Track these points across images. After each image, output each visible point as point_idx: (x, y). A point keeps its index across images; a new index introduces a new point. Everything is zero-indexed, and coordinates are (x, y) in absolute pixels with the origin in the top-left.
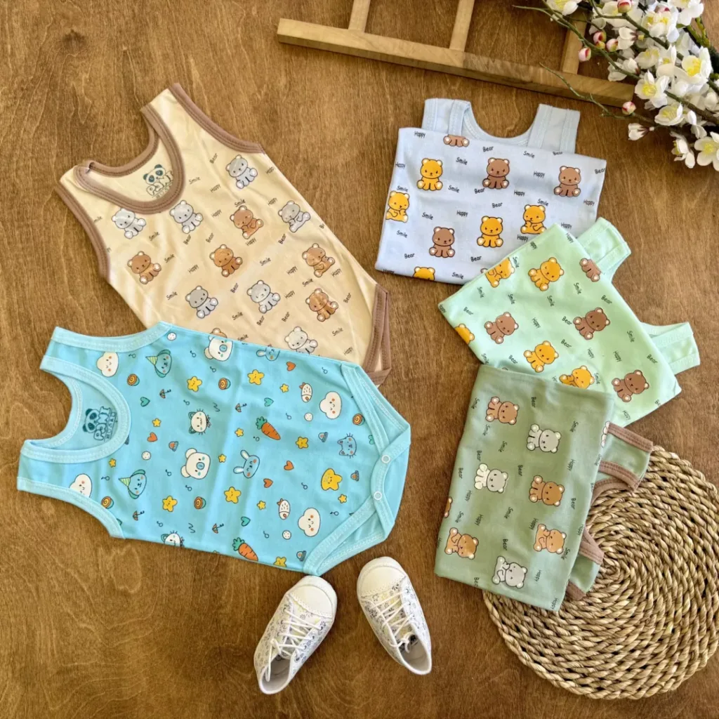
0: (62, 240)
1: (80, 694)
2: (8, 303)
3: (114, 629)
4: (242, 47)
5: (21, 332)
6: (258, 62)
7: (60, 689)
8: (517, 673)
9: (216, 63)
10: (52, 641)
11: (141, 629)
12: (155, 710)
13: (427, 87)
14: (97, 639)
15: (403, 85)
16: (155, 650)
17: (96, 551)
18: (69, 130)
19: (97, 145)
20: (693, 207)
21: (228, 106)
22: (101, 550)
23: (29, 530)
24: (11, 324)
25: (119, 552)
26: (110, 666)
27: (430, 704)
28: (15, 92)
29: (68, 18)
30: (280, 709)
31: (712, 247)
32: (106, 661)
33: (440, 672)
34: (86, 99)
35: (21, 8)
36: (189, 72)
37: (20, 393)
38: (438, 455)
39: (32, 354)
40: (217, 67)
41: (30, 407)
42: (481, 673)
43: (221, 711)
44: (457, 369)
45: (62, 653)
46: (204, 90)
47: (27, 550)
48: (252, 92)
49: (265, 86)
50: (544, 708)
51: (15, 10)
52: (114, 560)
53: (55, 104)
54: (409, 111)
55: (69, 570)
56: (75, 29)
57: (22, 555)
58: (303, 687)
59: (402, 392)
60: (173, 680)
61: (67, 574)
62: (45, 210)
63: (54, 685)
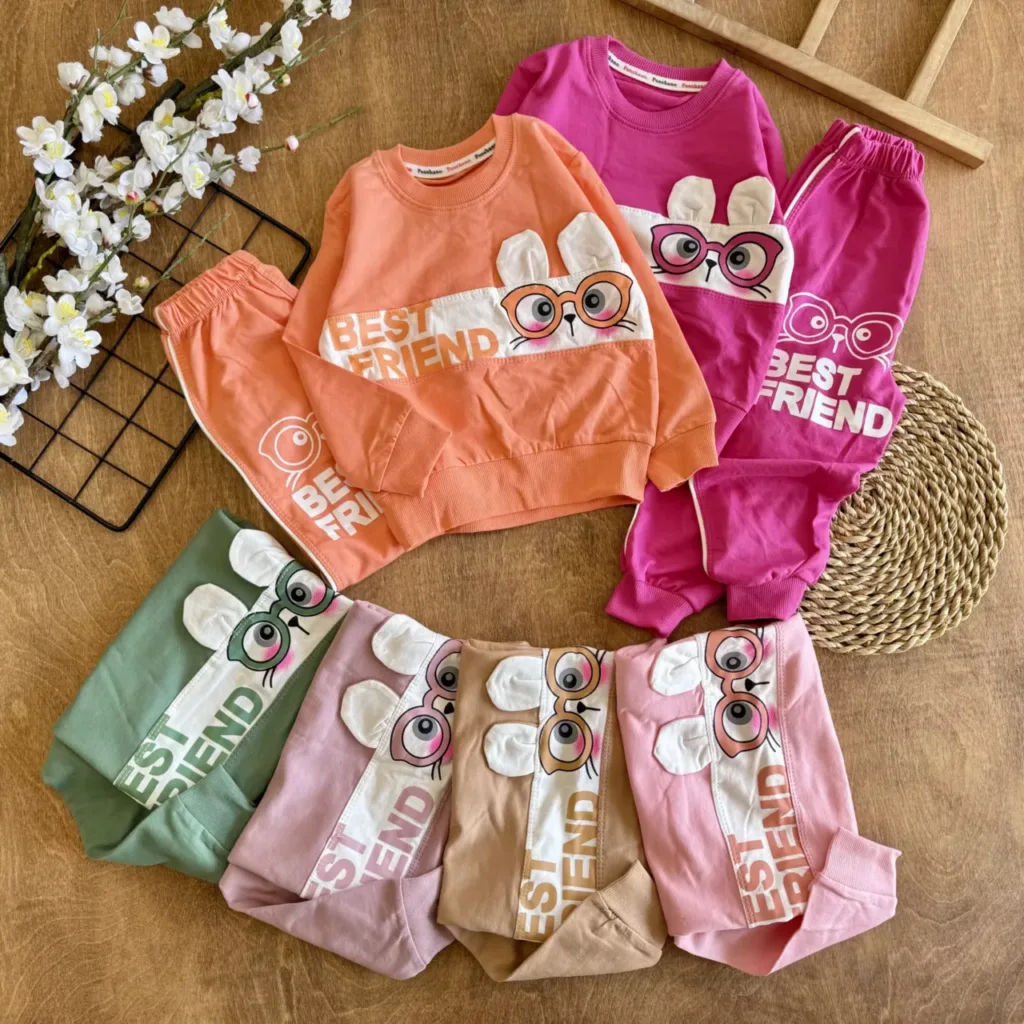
1: (43, 934)
4: (287, 173)
7: (19, 927)
10: (13, 869)
12: (133, 958)
26: (82, 903)
27: (461, 965)
28: (12, 209)
30: (282, 963)
35: (25, 109)
39: (13, 524)
41: (6, 587)
44: (520, 567)
45: (25, 884)
51: (17, 112)
59: (454, 591)
60: (156, 923)
63: (13, 922)
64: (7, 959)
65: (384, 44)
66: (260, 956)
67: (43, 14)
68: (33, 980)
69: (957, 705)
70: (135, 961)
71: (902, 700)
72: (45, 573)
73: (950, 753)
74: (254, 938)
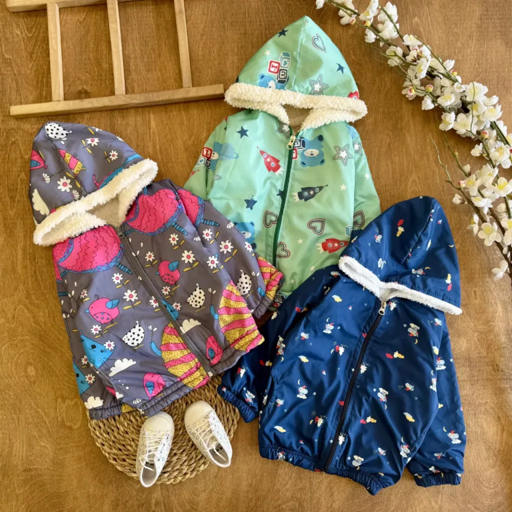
1: (36, 485)
2: (23, 246)
3: (61, 449)
5: (29, 264)
6: (191, 122)
7: (24, 481)
8: (297, 505)
10: (23, 451)
11: (77, 450)
12: (79, 500)
14: (50, 453)
16: (84, 464)
17: (56, 401)
21: (170, 146)
22: (59, 400)
23: (18, 383)
24: (24, 259)
25: (70, 402)
26: (56, 470)
29: (81, 80)
32: (54, 467)
33: (252, 498)
36: (149, 122)
37: (24, 300)
40: (166, 121)
41: (28, 309)
42: (275, 502)
43: (118, 505)
45: (28, 459)
46: (157, 134)
47: (15, 395)
48: (185, 139)
49: (194, 137)
52: (66, 407)
55: (39, 410)
56: (85, 87)
57: (12, 397)
58: (169, 497)
60: (92, 483)
61: (37, 412)
63: (21, 478)
64: (17, 496)
65: (236, 50)
66: (143, 505)
67: (67, 23)
68: (29, 507)
69: (501, 404)
70: (80, 502)
71: (474, 399)
72: (49, 304)
73: (496, 428)
74: (140, 495)
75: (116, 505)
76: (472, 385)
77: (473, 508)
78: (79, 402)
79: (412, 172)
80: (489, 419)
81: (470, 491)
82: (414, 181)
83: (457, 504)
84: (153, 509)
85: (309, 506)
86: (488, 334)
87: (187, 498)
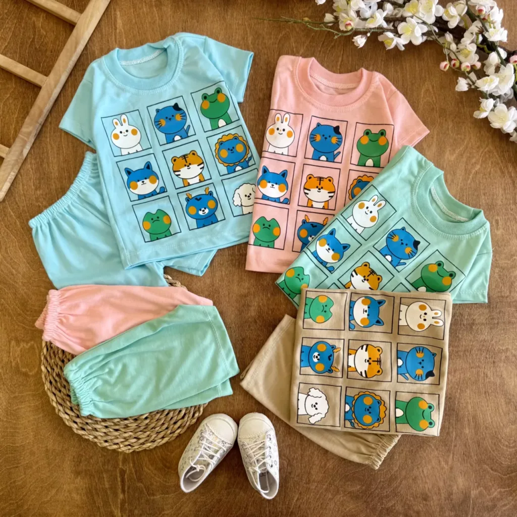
0: (13, 126)
3: (15, 397)
6: (164, 20)
9: (135, 18)
11: (34, 400)
13: (279, 52)
14: (3, 403)
15: (263, 48)
16: (41, 415)
17: (10, 342)
18: (27, 51)
19: (46, 64)
20: (452, 159)
22: (13, 343)
25: (25, 345)
31: (461, 189)
32: (7, 418)
34: (42, 30)
36: (115, 21)
38: (252, 308)
40: (135, 20)
43: (80, 462)
46: (124, 35)
50: (300, 489)
52: (21, 351)
53: (20, 32)
54: (264, 67)
62: (4, 104)
75: (78, 461)
76: (491, 329)
77: (489, 469)
78: (35, 345)
79: (425, 80)
80: (510, 368)
81: (486, 450)
82: (427, 90)
83: (471, 465)
84: (120, 467)
85: (299, 465)
86: (511, 270)
87: (159, 454)
